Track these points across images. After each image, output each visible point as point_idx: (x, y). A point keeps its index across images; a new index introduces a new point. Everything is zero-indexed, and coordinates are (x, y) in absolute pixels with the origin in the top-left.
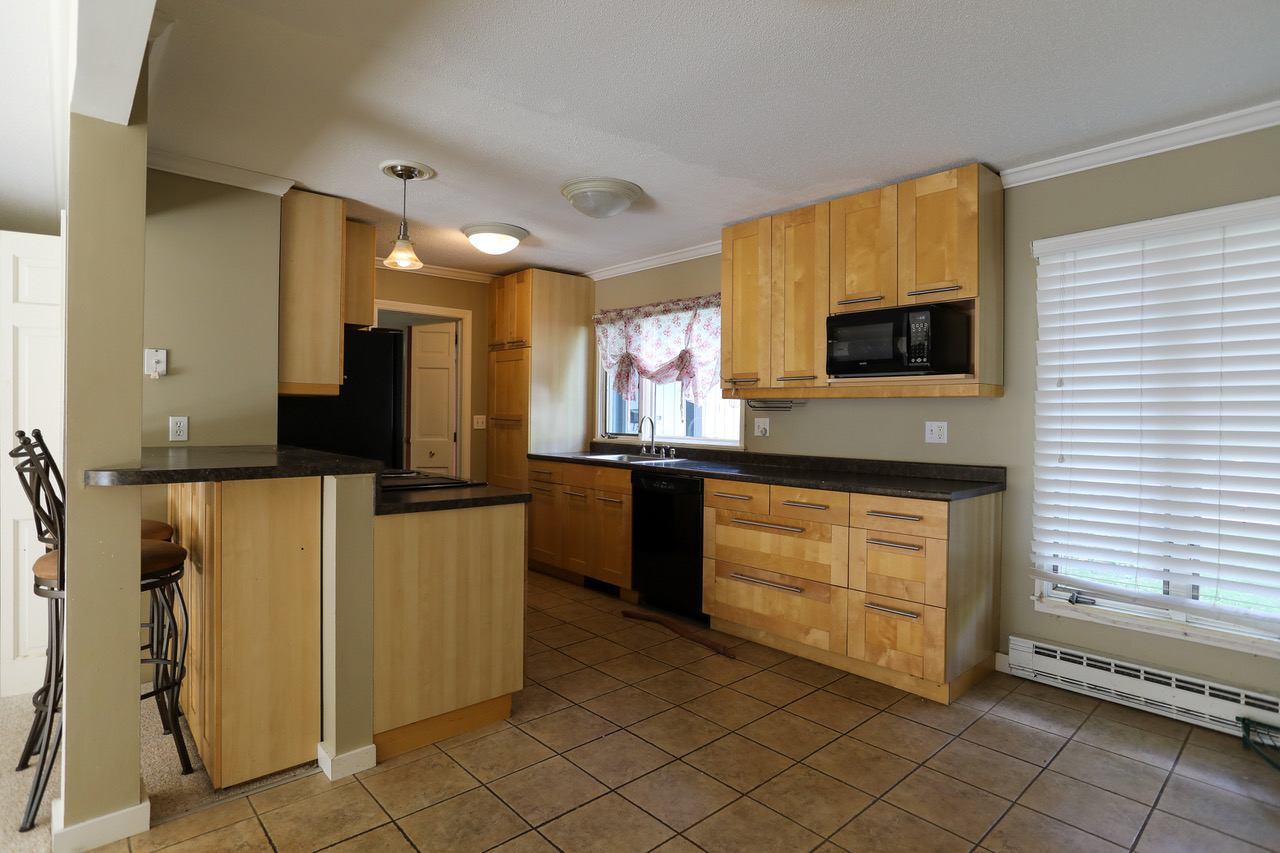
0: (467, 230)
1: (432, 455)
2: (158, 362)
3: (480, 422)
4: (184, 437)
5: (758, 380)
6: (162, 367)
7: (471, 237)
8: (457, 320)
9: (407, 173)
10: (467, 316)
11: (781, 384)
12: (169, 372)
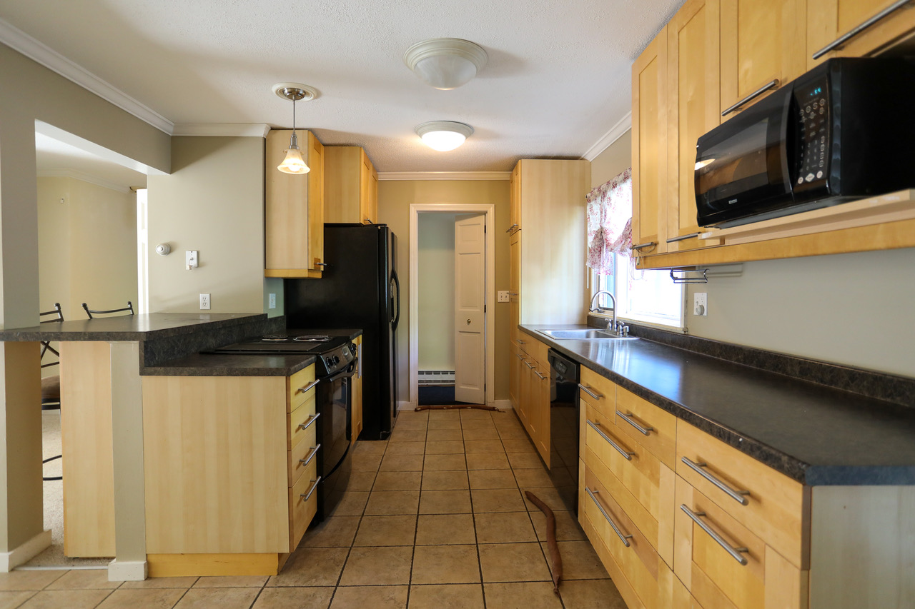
0: (419, 131)
1: (469, 322)
2: (192, 259)
3: (504, 297)
4: (208, 307)
5: (656, 244)
6: (194, 263)
7: (425, 136)
8: (485, 213)
9: (295, 94)
10: (491, 209)
11: (675, 247)
12: (199, 265)
